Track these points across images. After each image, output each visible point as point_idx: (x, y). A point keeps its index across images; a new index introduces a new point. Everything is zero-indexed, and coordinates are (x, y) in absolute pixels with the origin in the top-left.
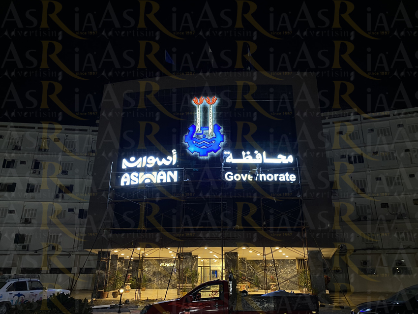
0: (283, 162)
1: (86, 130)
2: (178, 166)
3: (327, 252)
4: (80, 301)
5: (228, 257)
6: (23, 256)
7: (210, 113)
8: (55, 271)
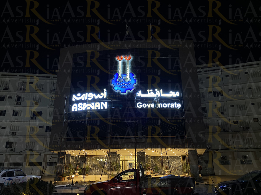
0: (173, 96)
1: (50, 77)
2: (107, 99)
3: (200, 151)
4: (47, 183)
5: (139, 154)
6: (11, 155)
7: (127, 66)
8: (31, 164)
